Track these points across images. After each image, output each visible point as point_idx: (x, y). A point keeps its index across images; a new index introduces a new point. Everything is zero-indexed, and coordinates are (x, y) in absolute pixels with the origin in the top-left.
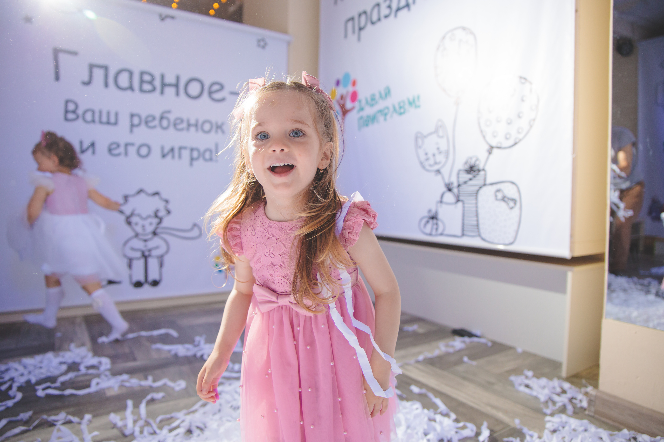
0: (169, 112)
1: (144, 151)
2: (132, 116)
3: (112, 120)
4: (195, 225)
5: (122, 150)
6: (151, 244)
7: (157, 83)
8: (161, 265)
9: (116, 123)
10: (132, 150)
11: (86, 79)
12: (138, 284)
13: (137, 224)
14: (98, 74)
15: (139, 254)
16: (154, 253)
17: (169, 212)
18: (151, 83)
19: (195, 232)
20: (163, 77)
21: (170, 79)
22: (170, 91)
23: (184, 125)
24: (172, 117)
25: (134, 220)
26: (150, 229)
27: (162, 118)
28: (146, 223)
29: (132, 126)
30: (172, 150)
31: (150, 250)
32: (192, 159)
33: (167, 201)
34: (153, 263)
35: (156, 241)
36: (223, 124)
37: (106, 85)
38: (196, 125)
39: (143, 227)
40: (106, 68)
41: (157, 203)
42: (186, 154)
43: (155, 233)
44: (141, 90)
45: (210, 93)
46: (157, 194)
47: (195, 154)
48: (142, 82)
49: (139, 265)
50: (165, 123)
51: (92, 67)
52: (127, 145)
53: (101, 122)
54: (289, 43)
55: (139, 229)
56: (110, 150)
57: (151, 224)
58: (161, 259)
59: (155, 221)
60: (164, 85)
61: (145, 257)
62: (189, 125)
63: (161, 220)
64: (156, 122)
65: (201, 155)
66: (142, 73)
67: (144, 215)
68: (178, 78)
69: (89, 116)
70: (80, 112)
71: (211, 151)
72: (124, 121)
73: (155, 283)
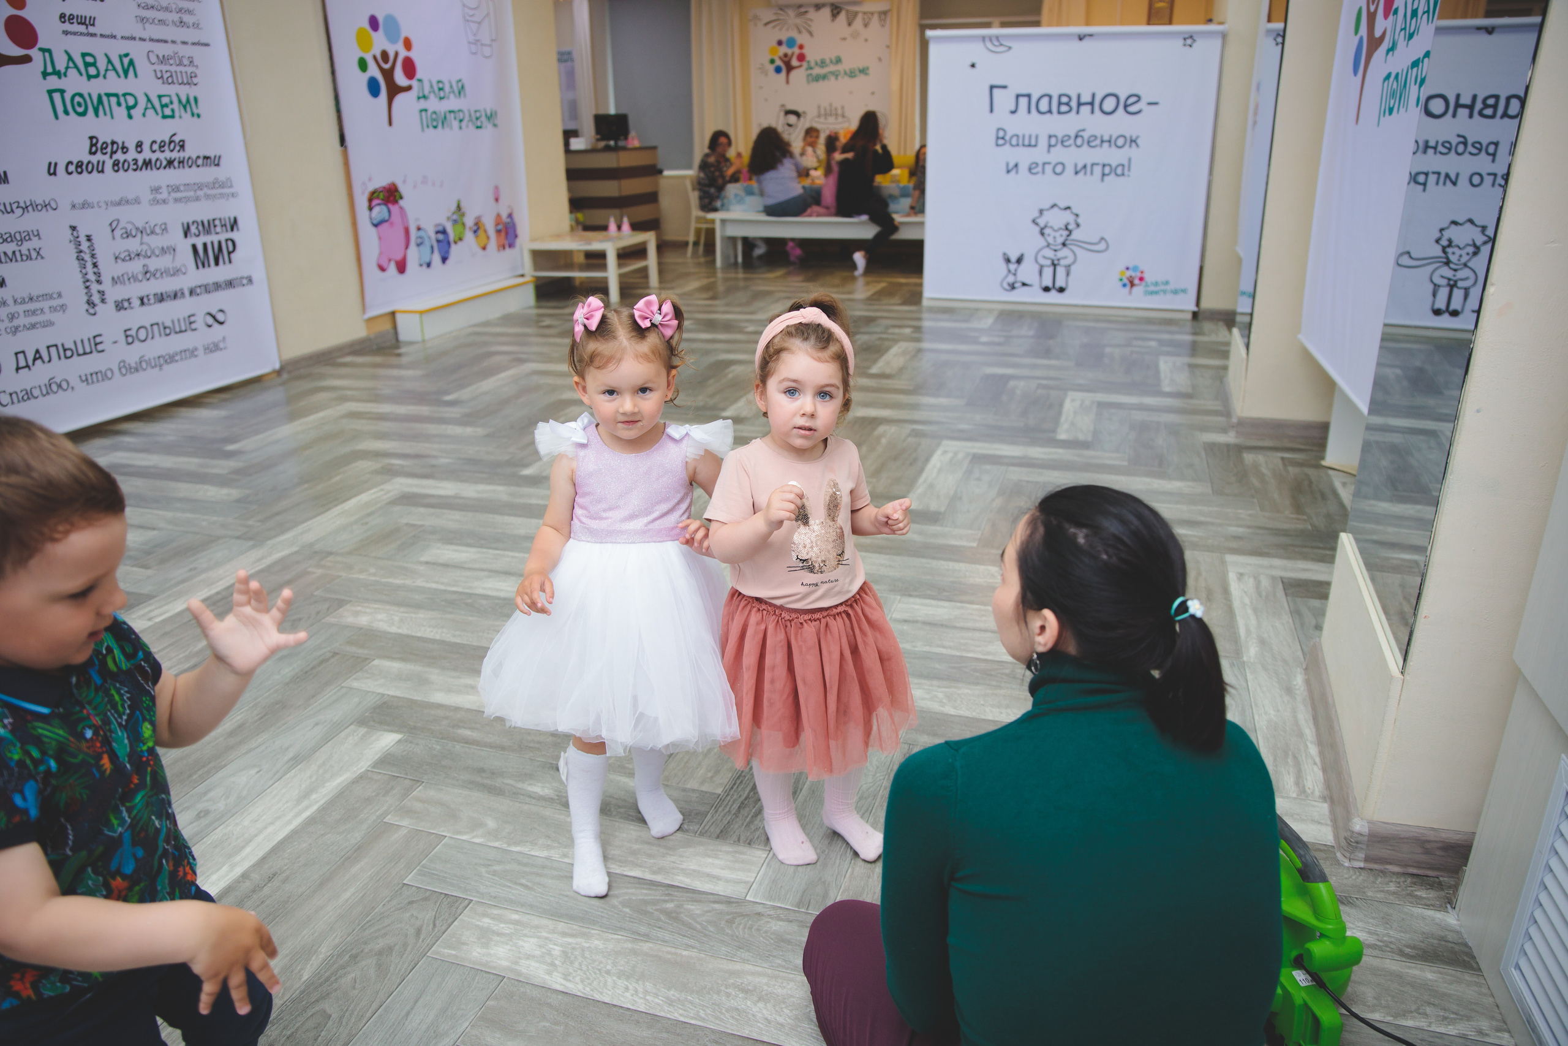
0: (1083, 130)
1: (1059, 169)
2: (1050, 137)
3: (1033, 143)
4: (1102, 239)
5: (1040, 169)
6: (1060, 254)
7: (1074, 104)
8: (1068, 274)
9: (1035, 146)
10: (1048, 168)
11: (1013, 108)
12: (1046, 289)
13: (1049, 235)
14: (1023, 101)
15: (1049, 262)
16: (1063, 262)
17: (1078, 225)
18: (1067, 104)
19: (1102, 246)
20: (1079, 96)
21: (1086, 98)
22: (1085, 110)
23: (1098, 142)
24: (1086, 135)
25: (1047, 231)
26: (1060, 240)
27: (1077, 137)
28: (1057, 234)
29: (1050, 146)
30: (1085, 167)
31: (1058, 260)
32: (1104, 175)
33: (1077, 215)
34: (1060, 271)
35: (1065, 252)
36: (1138, 137)
37: (1029, 112)
38: (1109, 141)
39: (1055, 238)
40: (1029, 96)
41: (1068, 217)
42: (1098, 170)
43: (1064, 244)
44: (1059, 113)
45: (1126, 106)
46: (1068, 208)
47: (1107, 170)
48: (1060, 104)
49: (1048, 272)
50: (1079, 141)
51: (1018, 96)
52: (1044, 164)
53: (1024, 145)
54: (1224, 36)
55: (1050, 240)
56: (1030, 169)
57: (1061, 236)
58: (1068, 268)
59: (1067, 233)
60: (1079, 104)
61: (1054, 265)
62: (1102, 141)
63: (1070, 232)
64: (1071, 142)
65: (1113, 171)
66: (1060, 96)
67: (1056, 228)
68: (1093, 96)
69: (1014, 142)
70: (1007, 138)
71: (1123, 166)
72: (1043, 142)
73: (1061, 290)
